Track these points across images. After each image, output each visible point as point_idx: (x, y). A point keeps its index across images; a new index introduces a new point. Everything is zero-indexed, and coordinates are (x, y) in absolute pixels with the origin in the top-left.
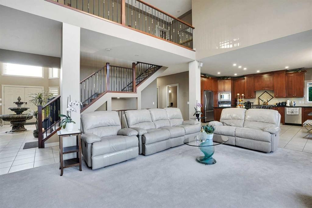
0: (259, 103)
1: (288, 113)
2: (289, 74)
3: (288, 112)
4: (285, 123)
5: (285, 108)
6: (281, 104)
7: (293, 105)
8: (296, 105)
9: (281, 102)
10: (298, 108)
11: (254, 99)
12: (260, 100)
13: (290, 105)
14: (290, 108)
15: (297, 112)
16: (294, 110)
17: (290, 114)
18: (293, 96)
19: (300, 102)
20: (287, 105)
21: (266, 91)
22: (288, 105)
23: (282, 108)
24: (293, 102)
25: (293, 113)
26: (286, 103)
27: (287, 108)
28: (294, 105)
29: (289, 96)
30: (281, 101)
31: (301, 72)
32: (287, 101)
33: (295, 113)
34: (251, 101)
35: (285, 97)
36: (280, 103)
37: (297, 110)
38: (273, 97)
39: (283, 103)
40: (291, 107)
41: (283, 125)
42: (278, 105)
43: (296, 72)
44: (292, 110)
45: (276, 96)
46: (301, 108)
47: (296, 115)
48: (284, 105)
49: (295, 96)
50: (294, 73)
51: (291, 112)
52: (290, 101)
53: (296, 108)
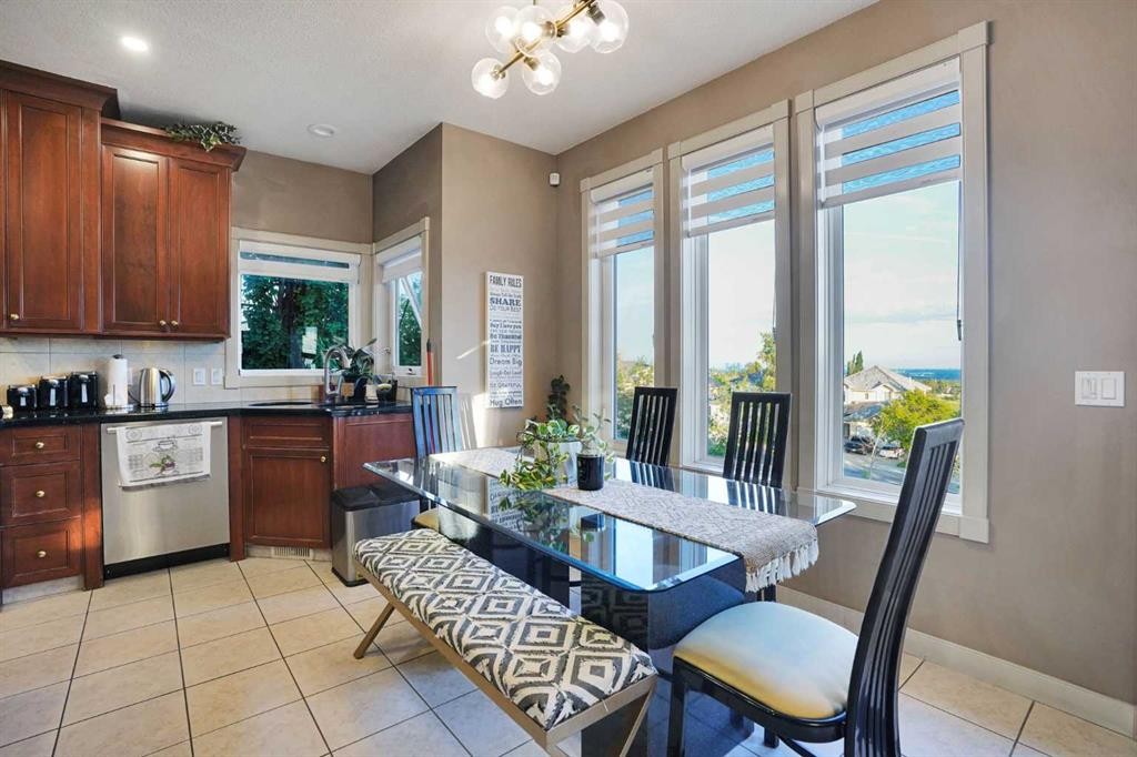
1: (126, 478)
2: (130, 139)
3: (134, 462)
4: (107, 568)
5: (108, 428)
6: (59, 390)
7: (157, 400)
8: (176, 404)
9: (54, 381)
13: (133, 398)
14: (145, 430)
15: (198, 455)
16: (181, 443)
17: (151, 475)
18: (163, 329)
19: (200, 375)
20: (109, 400)
22: (117, 399)
23: (77, 431)
24: (155, 374)
25: (172, 465)
26: (96, 384)
27: (121, 431)
28: (165, 398)
29: (131, 323)
30: (55, 362)
31: (217, 148)
32: (104, 366)
33: (184, 470)
35: (99, 329)
36: (44, 385)
37: (194, 444)
39: (73, 382)
40: (143, 413)
41: (89, 592)
42: (23, 402)
43: (185, 137)
44: (163, 447)
45: (8, 318)
46: (220, 423)
47: (193, 479)
48: (85, 399)
49: (176, 329)
50: (171, 148)
51: (156, 462)
52: (131, 369)
53: (189, 425)
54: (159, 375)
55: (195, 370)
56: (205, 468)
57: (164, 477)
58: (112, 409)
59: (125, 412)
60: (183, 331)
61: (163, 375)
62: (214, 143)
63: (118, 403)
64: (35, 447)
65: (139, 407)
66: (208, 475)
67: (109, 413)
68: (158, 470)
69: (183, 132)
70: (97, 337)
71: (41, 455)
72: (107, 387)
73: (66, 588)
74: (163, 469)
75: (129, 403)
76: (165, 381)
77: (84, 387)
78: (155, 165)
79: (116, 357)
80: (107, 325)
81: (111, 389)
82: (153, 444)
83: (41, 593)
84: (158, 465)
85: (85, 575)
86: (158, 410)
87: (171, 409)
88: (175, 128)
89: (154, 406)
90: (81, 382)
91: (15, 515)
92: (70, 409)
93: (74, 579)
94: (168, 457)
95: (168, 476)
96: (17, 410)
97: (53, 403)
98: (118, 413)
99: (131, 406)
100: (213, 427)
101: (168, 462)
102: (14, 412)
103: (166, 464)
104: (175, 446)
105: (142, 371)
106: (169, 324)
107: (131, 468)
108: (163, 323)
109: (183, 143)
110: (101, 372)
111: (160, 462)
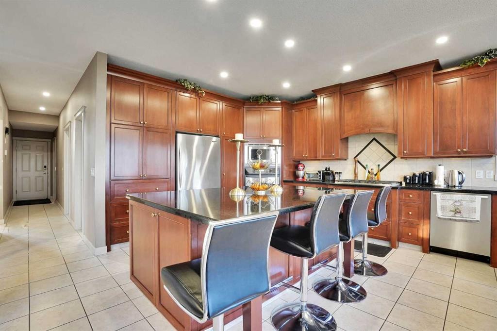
0: (356, 174)
1: (440, 214)
2: (444, 76)
3: (443, 208)
4: (431, 247)
5: (433, 193)
6: (419, 178)
7: (457, 184)
8: (465, 186)
9: (417, 174)
10: (479, 197)
11: (342, 162)
12: (359, 166)
13: (446, 182)
14: (448, 196)
15: (474, 210)
16: (464, 203)
17: (450, 215)
18: (459, 153)
19: (480, 174)
20: (436, 182)
21: (374, 139)
22: (440, 182)
23: (423, 192)
25: (460, 212)
26: (431, 176)
27: (438, 195)
28: (460, 183)
29: (445, 151)
30: (418, 167)
31: (488, 63)
32: (435, 169)
33: (466, 216)
34: (334, 167)
35: (432, 154)
36: (414, 175)
37: (471, 205)
38: (395, 157)
39: (423, 175)
41: (424, 254)
42: (408, 181)
43: (469, 65)
44: (456, 204)
45: (404, 153)
46: (487, 197)
47: (471, 221)
48: (427, 182)
49: (466, 152)
50: (463, 73)
51: (452, 210)
52: (446, 170)
53: (469, 196)
54: (457, 173)
55: (477, 171)
56: (477, 217)
57: (456, 217)
58: (437, 186)
59: (442, 187)
60: (469, 153)
61: (459, 173)
62: (486, 61)
63: (439, 184)
64: (409, 196)
65: (448, 186)
66: (478, 221)
67: (436, 187)
68: (453, 213)
69: (468, 64)
70: (431, 157)
71: (411, 200)
72: (435, 177)
73: (416, 249)
74: (455, 213)
75: (445, 184)
76: (460, 176)
77: (427, 177)
78: (456, 83)
79: (440, 165)
80: (435, 153)
81: (437, 178)
82: (451, 202)
83: (409, 247)
84: (453, 211)
85: (423, 246)
86: (457, 188)
87: (463, 188)
88: (465, 63)
89: (455, 186)
90: (426, 175)
91: (403, 218)
92: (422, 184)
93: (419, 247)
94: (458, 209)
95: (458, 217)
96: (406, 183)
97: (417, 182)
98: (440, 188)
99: (445, 185)
100: (482, 199)
101: (458, 210)
102: (406, 184)
103: (457, 211)
104: (461, 204)
105: (450, 171)
106: (462, 151)
107: (442, 210)
108: (459, 150)
109: (469, 68)
110: (434, 171)
111: (454, 210)
